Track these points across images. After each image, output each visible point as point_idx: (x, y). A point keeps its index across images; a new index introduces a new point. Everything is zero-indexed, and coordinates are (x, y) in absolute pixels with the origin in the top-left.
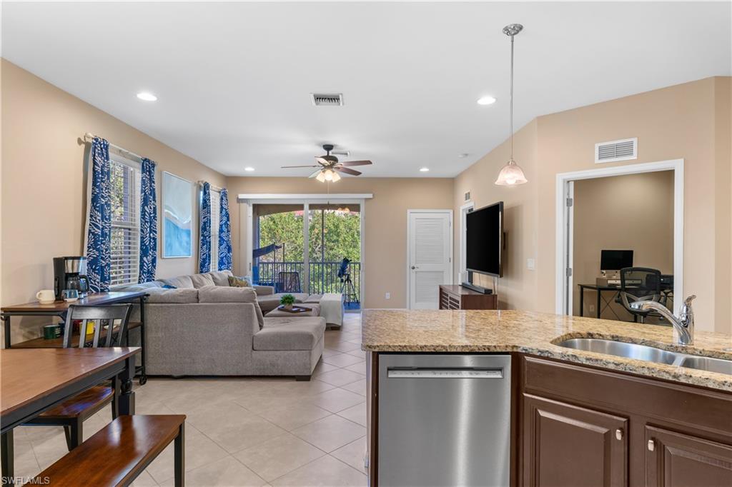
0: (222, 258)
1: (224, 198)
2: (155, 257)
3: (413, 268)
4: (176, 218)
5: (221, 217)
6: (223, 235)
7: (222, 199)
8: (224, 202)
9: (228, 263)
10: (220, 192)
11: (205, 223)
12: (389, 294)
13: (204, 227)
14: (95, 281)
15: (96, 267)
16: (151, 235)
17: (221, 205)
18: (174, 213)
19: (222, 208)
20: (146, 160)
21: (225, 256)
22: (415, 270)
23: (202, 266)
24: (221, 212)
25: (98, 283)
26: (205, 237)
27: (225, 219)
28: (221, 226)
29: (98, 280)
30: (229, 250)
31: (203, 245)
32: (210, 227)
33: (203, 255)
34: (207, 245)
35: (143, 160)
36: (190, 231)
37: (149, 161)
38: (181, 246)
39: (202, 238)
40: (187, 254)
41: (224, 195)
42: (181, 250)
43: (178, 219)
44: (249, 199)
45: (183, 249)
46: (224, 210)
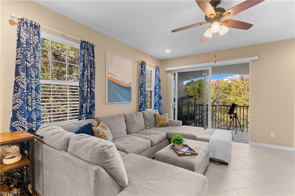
0: (156, 103)
1: (157, 70)
2: (94, 104)
5: (156, 81)
6: (157, 90)
7: (156, 71)
8: (157, 73)
9: (159, 105)
10: (155, 68)
11: (142, 83)
13: (141, 86)
14: (21, 122)
15: (22, 112)
16: (89, 90)
17: (156, 74)
18: (118, 79)
19: (156, 76)
20: (84, 42)
21: (158, 102)
23: (140, 107)
24: (156, 78)
25: (25, 123)
26: (142, 91)
27: (158, 82)
28: (156, 85)
29: (24, 122)
30: (160, 98)
31: (141, 95)
32: (145, 86)
33: (141, 101)
34: (143, 95)
35: (82, 42)
36: (131, 88)
37: (87, 43)
38: (123, 96)
39: (140, 92)
40: (128, 101)
41: (157, 69)
42: (122, 99)
43: (120, 81)
44: (171, 70)
45: (125, 98)
46: (157, 77)
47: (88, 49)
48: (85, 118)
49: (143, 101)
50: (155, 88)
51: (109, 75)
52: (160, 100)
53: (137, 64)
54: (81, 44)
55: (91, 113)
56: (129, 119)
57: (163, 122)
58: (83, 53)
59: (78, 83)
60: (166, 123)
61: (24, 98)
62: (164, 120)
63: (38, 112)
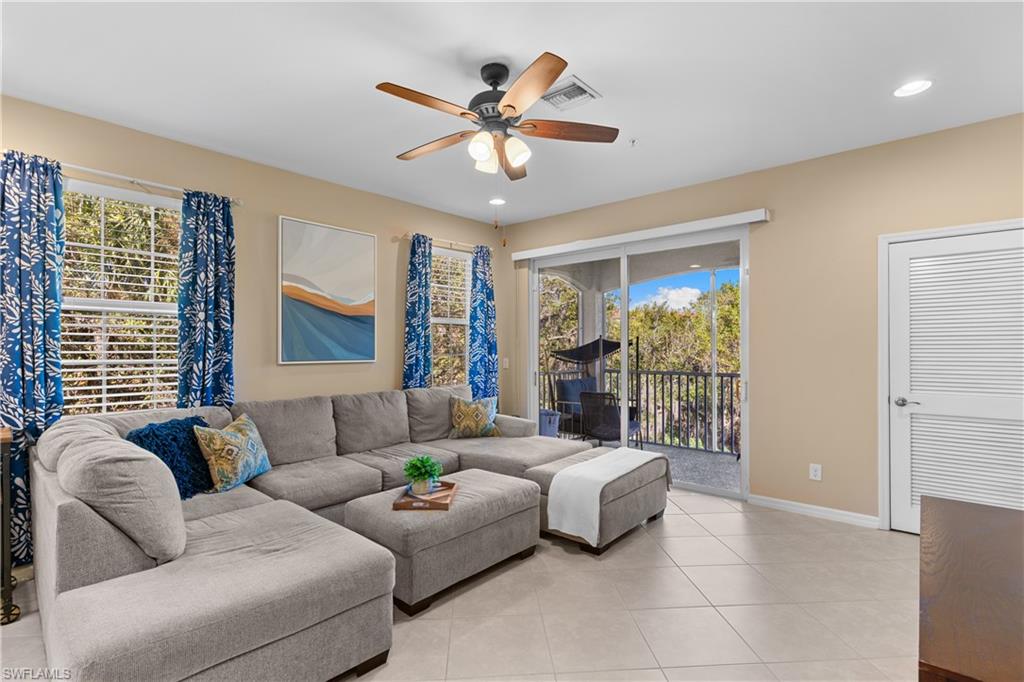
0: (475, 364)
1: (480, 262)
2: (229, 365)
3: (903, 403)
4: (324, 298)
5: (474, 295)
6: (477, 324)
7: (475, 263)
8: (480, 268)
9: (487, 372)
10: (472, 253)
11: (413, 304)
12: (819, 467)
13: (413, 314)
14: (7, 406)
15: (8, 382)
16: (211, 325)
17: (474, 273)
18: (323, 292)
19: (475, 279)
20: (197, 194)
21: (482, 360)
22: (906, 410)
23: (408, 376)
24: (474, 286)
25: (14, 410)
26: (415, 328)
27: (481, 297)
28: (475, 308)
29: (12, 406)
30: (492, 349)
31: (410, 341)
32: (426, 311)
33: (409, 358)
34: (418, 341)
35: (188, 195)
36: (373, 318)
37: (207, 197)
38: (339, 343)
39: (407, 329)
40: (360, 357)
41: (482, 256)
42: (337, 350)
43: (329, 297)
44: (529, 259)
45: (346, 348)
46: (479, 282)
47: (207, 214)
48: (198, 403)
49: (417, 358)
50: (474, 318)
51: (285, 283)
52: (490, 353)
53: (397, 244)
54: (187, 203)
55: (218, 389)
56: (347, 410)
57: (473, 425)
58: (191, 226)
59: (177, 308)
60: (480, 427)
61: (13, 347)
62: (477, 416)
63: (52, 384)
